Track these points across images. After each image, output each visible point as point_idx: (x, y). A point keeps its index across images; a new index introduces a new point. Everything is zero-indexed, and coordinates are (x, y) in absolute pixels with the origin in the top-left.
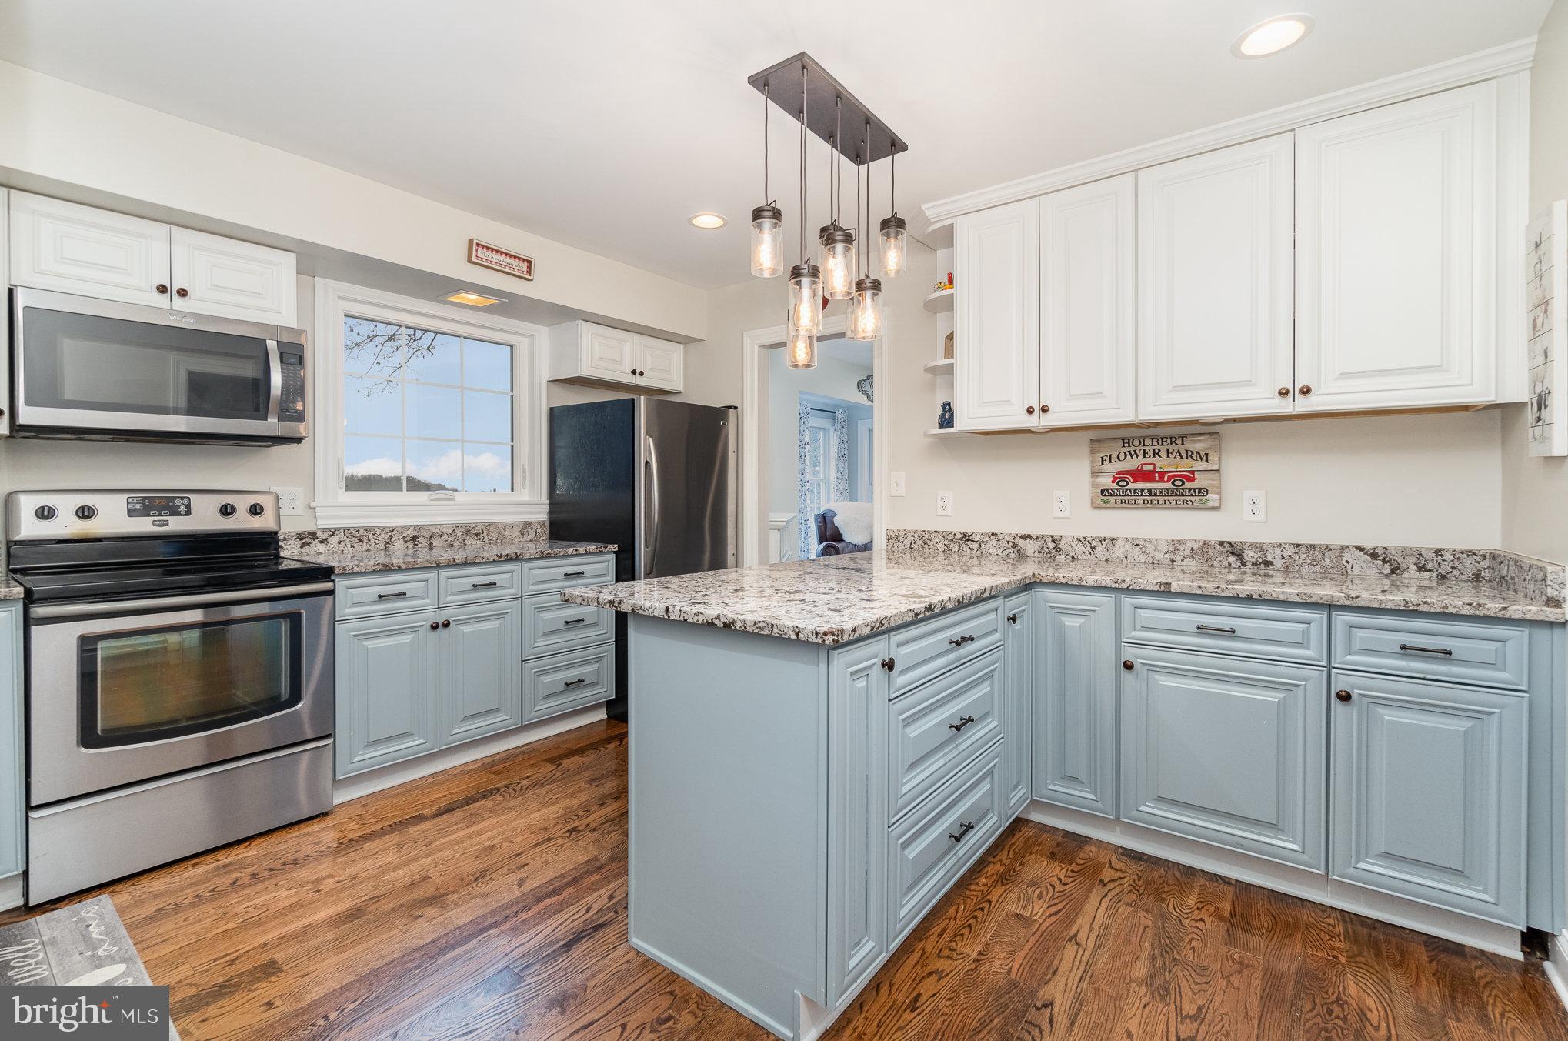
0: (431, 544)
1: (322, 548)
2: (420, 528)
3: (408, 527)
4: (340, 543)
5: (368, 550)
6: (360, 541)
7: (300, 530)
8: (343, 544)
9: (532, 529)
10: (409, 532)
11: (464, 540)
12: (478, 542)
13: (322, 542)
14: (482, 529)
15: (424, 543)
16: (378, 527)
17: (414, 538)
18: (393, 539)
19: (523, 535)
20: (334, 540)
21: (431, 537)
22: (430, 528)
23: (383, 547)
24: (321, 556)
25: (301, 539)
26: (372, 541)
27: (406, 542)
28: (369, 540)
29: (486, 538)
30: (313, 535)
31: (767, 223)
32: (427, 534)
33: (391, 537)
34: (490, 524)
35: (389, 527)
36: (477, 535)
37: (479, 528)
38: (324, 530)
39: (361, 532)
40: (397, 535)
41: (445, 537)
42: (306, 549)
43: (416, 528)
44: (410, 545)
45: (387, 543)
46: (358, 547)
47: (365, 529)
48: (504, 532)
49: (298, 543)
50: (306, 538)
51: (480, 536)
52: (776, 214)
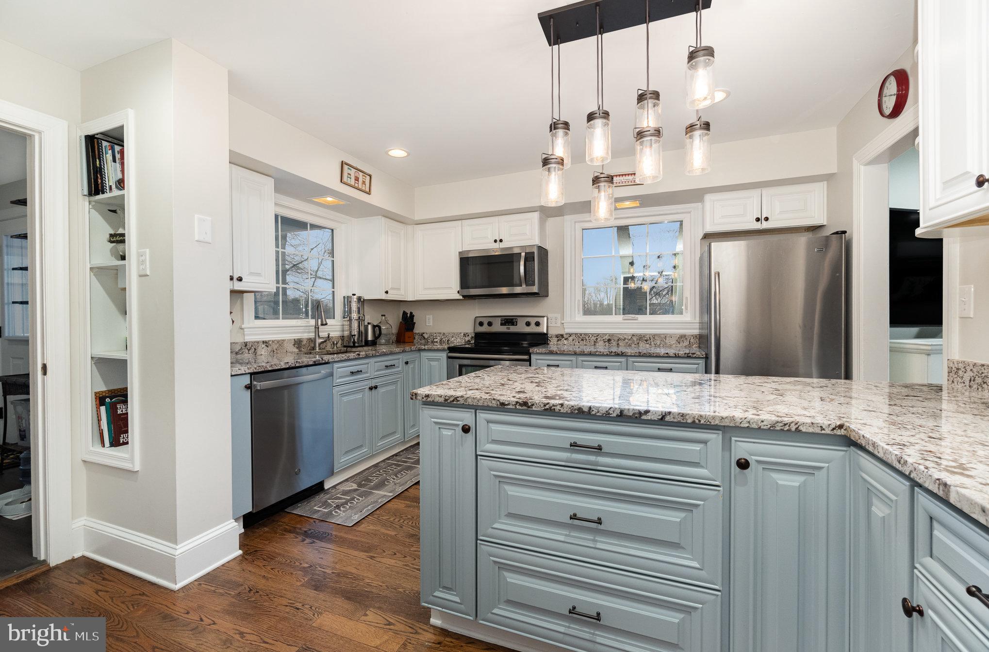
0: (618, 344)
1: (565, 342)
2: (613, 335)
3: (606, 334)
4: (573, 340)
5: (586, 345)
6: (582, 340)
7: (557, 333)
8: (574, 341)
9: (686, 339)
10: (606, 337)
11: (638, 343)
12: (647, 345)
13: (565, 339)
14: (650, 338)
15: (615, 343)
16: (591, 334)
17: (609, 340)
18: (598, 340)
19: (679, 343)
20: (571, 339)
21: (618, 340)
22: (618, 335)
23: (593, 344)
24: (566, 346)
25: (557, 337)
26: (588, 340)
27: (605, 342)
28: (586, 340)
29: (652, 343)
30: (562, 336)
31: (560, 132)
32: (616, 339)
33: (597, 339)
34: (655, 335)
35: (596, 334)
36: (646, 341)
37: (648, 336)
38: (567, 334)
39: (583, 336)
40: (600, 338)
41: (627, 340)
42: (559, 342)
43: (610, 335)
44: (607, 344)
45: (595, 342)
46: (581, 342)
47: (585, 334)
48: (665, 340)
49: (556, 339)
50: (560, 337)
51: (649, 342)
52: (566, 125)
